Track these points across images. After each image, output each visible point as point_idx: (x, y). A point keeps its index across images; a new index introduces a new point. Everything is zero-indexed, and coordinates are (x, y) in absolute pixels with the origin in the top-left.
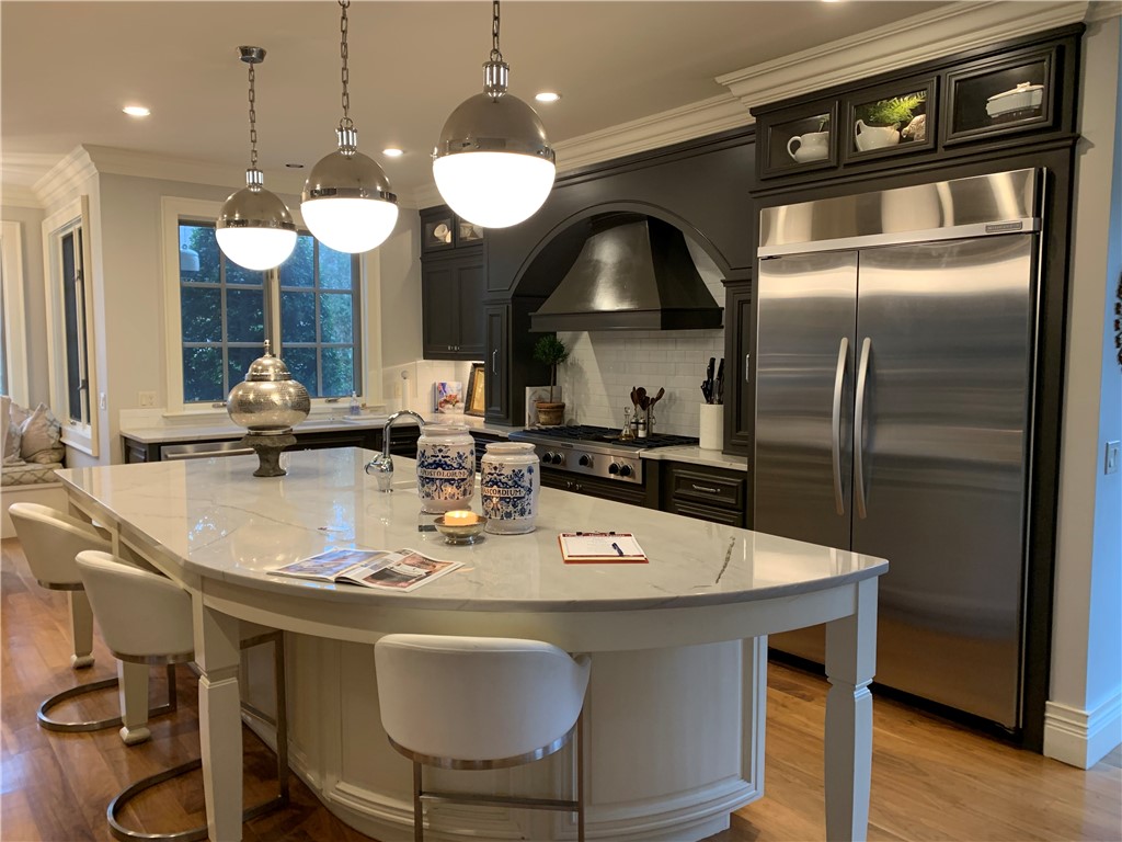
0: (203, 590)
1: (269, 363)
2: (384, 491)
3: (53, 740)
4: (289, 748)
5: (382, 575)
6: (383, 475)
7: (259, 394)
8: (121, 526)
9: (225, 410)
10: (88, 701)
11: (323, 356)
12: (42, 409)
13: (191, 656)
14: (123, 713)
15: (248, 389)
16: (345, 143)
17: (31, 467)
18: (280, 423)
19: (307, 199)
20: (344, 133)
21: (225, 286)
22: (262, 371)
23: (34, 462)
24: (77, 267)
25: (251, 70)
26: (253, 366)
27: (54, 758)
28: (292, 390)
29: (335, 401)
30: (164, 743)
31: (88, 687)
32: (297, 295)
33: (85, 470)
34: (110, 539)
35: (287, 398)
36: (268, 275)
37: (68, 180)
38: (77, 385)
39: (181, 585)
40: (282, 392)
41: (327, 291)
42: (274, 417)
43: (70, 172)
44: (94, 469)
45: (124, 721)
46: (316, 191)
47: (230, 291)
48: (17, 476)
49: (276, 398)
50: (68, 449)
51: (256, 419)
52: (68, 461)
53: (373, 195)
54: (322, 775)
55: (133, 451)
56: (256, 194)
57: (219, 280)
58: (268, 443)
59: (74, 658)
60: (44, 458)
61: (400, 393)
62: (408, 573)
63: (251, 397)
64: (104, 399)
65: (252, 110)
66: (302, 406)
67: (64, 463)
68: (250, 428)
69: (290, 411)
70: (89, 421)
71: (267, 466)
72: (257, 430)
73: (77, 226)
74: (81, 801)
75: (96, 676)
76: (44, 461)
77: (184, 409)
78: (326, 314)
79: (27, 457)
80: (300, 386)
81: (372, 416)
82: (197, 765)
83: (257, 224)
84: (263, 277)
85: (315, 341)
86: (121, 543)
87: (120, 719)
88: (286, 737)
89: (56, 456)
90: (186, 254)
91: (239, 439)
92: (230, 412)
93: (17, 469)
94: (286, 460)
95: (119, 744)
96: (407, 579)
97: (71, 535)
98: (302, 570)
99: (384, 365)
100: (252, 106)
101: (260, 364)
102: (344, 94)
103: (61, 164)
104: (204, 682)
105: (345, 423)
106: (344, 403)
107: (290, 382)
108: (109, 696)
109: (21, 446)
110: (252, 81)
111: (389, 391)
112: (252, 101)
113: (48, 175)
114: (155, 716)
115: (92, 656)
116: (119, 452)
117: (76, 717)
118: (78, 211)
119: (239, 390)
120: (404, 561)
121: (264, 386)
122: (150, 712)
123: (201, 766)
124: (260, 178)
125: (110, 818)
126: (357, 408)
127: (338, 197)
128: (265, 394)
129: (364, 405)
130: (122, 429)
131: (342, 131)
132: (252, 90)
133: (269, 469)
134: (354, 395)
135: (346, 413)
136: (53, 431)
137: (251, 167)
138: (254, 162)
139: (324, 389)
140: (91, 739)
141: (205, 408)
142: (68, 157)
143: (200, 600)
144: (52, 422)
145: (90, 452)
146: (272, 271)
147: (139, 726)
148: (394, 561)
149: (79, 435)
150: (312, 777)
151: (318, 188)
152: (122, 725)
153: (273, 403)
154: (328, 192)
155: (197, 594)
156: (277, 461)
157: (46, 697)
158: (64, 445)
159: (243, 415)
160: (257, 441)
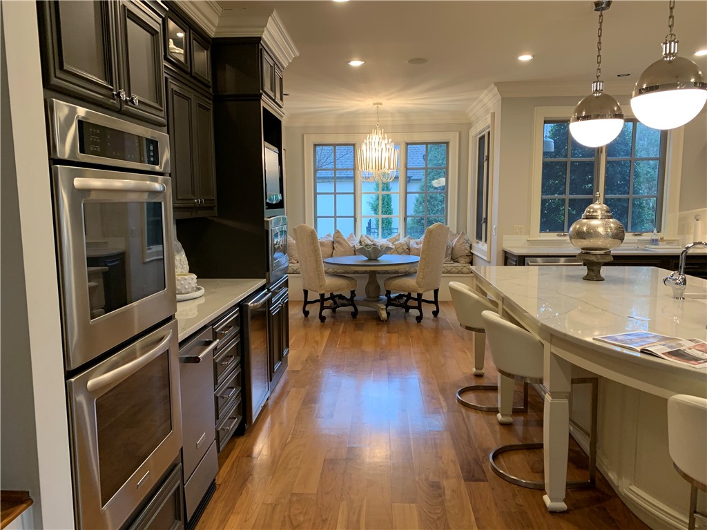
0: (551, 343)
1: (598, 207)
2: (677, 298)
3: (463, 410)
4: (598, 453)
5: (677, 354)
6: (677, 287)
7: (589, 227)
8: (505, 300)
9: (567, 238)
10: (482, 395)
11: (633, 204)
12: (463, 234)
13: (541, 381)
14: (499, 406)
15: (583, 224)
16: (668, 52)
17: (456, 264)
18: (602, 247)
19: (636, 95)
20: (668, 45)
21: (570, 159)
22: (593, 212)
23: (457, 262)
24: (486, 154)
25: (601, 16)
26: (588, 209)
27: (464, 419)
28: (612, 225)
29: (640, 235)
30: (519, 429)
31: (480, 386)
32: (618, 163)
33: (482, 268)
34: (498, 307)
35: (609, 230)
36: (599, 150)
37: (485, 105)
38: (481, 221)
39: (538, 338)
40: (605, 226)
41: (639, 159)
42: (599, 243)
43: (486, 100)
44: (488, 267)
45: (500, 410)
46: (643, 89)
47: (572, 163)
48: (449, 269)
49: (601, 230)
50: (474, 257)
51: (587, 243)
52: (474, 263)
53: (688, 85)
54: (620, 476)
55: (509, 259)
56: (597, 97)
57: (566, 156)
58: (593, 259)
59: (474, 369)
60: (462, 261)
61: (692, 230)
62: (697, 356)
63: (585, 229)
64: (495, 229)
65: (600, 43)
66: (619, 236)
67: (471, 263)
68: (583, 249)
69: (610, 239)
70: (486, 241)
71: (592, 274)
72: (587, 250)
73: (488, 130)
74: (476, 446)
75: (485, 382)
76: (462, 262)
77: (540, 236)
78: (637, 175)
79: (454, 260)
80: (619, 222)
81: (667, 247)
82: (541, 446)
83: (597, 117)
84: (596, 152)
85: (628, 193)
86: (503, 309)
87: (497, 408)
88: (595, 447)
89: (468, 260)
90: (547, 141)
91: (575, 256)
92: (571, 238)
93: (449, 265)
94: (604, 271)
95: (496, 422)
96: (696, 359)
97: (477, 302)
98: (617, 340)
99: (680, 210)
100: (600, 40)
101: (592, 208)
102: (670, 17)
103: (482, 96)
104: (548, 398)
105: (646, 250)
106: (647, 236)
107: (611, 220)
108: (491, 395)
109: (452, 253)
110: (601, 23)
111: (683, 229)
112: (600, 36)
113: (474, 103)
114: (516, 412)
115: (483, 371)
116: (501, 259)
117: (475, 401)
118: (489, 122)
119: (577, 224)
120: (694, 347)
121: (594, 222)
122: (513, 409)
123: (543, 448)
124: (601, 86)
125: (491, 460)
126: (657, 240)
127: (660, 91)
128: (595, 228)
129: (662, 239)
130: (504, 246)
131: (666, 44)
132: (600, 29)
133: (593, 275)
134: (655, 232)
135: (647, 244)
136: (467, 246)
137: (596, 80)
138: (598, 77)
139: (632, 227)
140: (481, 415)
141: (552, 236)
142: (486, 92)
143: (549, 348)
144: (467, 241)
145: (486, 258)
146: (601, 148)
147: (507, 415)
148: (686, 346)
149: (480, 249)
150: (612, 476)
151: (644, 86)
152: (498, 412)
153: (599, 233)
154: (651, 89)
155: (547, 345)
156: (599, 271)
157: (461, 387)
158: (472, 254)
159: (579, 240)
160: (587, 257)
